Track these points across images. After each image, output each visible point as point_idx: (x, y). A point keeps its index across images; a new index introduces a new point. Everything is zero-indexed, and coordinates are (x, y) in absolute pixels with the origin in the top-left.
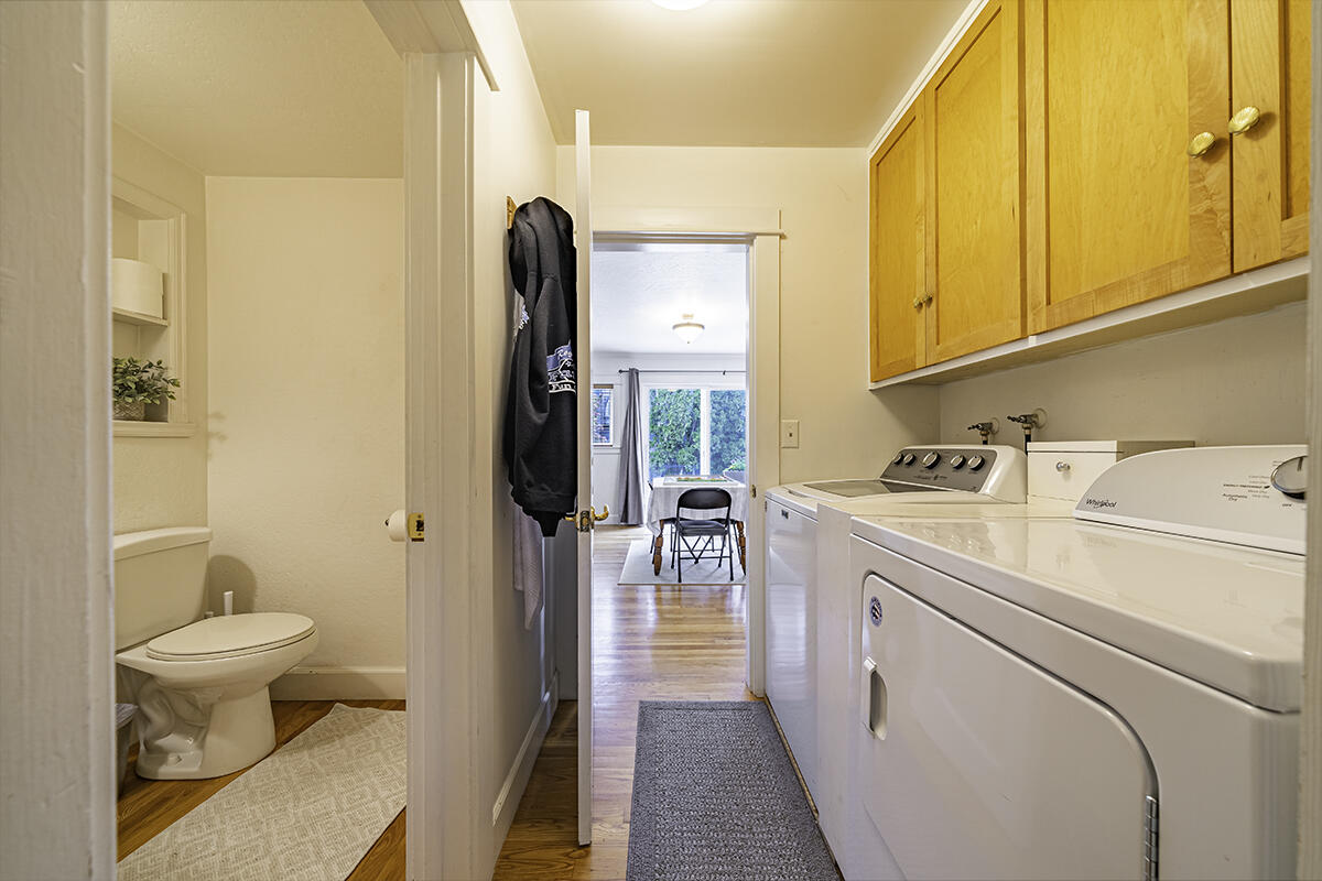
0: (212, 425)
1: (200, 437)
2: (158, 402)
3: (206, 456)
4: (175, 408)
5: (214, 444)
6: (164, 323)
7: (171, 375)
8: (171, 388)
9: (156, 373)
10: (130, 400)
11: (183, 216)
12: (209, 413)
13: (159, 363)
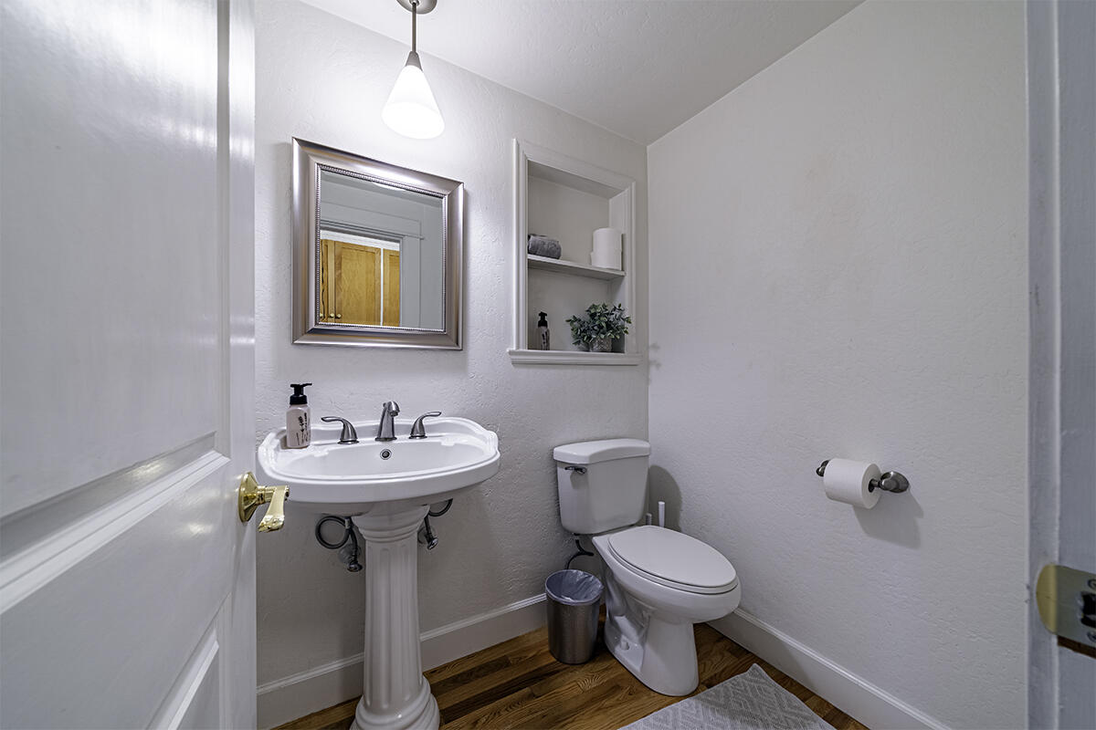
0: (652, 355)
1: (644, 365)
2: (618, 337)
3: (648, 381)
4: (630, 340)
5: (653, 369)
6: (622, 273)
7: (626, 315)
8: (626, 325)
9: (618, 314)
10: (603, 336)
11: (633, 184)
12: (650, 344)
13: (620, 306)
